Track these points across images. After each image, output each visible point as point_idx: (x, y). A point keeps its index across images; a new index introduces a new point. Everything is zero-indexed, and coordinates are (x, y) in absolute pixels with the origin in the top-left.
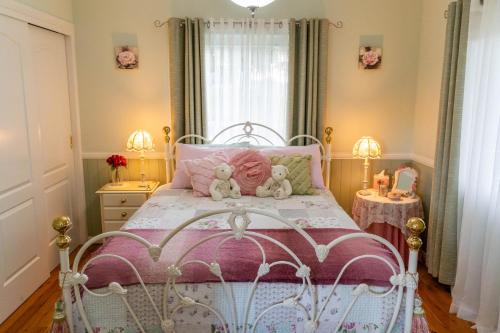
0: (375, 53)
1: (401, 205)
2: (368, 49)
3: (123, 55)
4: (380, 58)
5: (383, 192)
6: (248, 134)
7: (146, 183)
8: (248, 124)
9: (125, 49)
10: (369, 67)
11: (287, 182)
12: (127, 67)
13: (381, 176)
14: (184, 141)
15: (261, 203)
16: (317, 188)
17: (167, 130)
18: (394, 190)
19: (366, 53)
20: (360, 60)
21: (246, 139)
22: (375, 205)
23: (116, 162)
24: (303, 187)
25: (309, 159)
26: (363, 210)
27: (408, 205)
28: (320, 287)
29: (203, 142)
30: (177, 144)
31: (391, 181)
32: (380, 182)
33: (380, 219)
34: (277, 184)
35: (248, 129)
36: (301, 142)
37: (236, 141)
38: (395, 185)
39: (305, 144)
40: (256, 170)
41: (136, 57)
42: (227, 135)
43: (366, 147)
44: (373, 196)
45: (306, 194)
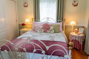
0: (76, 3)
1: (79, 36)
2: (75, 2)
3: (25, 4)
4: (77, 4)
5: (76, 33)
6: (48, 20)
7: (28, 29)
8: (48, 18)
9: (25, 3)
10: (75, 6)
11: (53, 30)
12: (26, 7)
13: (76, 29)
14: (36, 21)
15: (47, 34)
16: (60, 31)
17: (32, 19)
18: (79, 33)
19: (74, 3)
20: (73, 4)
21: (47, 21)
22: (74, 36)
23: (23, 25)
24: (57, 31)
25: (59, 25)
26: (71, 37)
27: (81, 36)
28: (48, 55)
29: (39, 21)
30: (34, 22)
31: (78, 31)
32: (76, 31)
33: (74, 39)
34: (51, 30)
35: (48, 19)
36: (59, 22)
37: (46, 21)
38: (79, 32)
39: (60, 22)
40: (47, 27)
41: (27, 5)
42: (44, 20)
43: (73, 23)
44: (74, 34)
45: (57, 33)
